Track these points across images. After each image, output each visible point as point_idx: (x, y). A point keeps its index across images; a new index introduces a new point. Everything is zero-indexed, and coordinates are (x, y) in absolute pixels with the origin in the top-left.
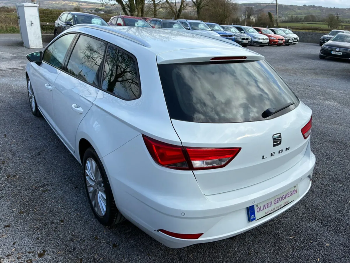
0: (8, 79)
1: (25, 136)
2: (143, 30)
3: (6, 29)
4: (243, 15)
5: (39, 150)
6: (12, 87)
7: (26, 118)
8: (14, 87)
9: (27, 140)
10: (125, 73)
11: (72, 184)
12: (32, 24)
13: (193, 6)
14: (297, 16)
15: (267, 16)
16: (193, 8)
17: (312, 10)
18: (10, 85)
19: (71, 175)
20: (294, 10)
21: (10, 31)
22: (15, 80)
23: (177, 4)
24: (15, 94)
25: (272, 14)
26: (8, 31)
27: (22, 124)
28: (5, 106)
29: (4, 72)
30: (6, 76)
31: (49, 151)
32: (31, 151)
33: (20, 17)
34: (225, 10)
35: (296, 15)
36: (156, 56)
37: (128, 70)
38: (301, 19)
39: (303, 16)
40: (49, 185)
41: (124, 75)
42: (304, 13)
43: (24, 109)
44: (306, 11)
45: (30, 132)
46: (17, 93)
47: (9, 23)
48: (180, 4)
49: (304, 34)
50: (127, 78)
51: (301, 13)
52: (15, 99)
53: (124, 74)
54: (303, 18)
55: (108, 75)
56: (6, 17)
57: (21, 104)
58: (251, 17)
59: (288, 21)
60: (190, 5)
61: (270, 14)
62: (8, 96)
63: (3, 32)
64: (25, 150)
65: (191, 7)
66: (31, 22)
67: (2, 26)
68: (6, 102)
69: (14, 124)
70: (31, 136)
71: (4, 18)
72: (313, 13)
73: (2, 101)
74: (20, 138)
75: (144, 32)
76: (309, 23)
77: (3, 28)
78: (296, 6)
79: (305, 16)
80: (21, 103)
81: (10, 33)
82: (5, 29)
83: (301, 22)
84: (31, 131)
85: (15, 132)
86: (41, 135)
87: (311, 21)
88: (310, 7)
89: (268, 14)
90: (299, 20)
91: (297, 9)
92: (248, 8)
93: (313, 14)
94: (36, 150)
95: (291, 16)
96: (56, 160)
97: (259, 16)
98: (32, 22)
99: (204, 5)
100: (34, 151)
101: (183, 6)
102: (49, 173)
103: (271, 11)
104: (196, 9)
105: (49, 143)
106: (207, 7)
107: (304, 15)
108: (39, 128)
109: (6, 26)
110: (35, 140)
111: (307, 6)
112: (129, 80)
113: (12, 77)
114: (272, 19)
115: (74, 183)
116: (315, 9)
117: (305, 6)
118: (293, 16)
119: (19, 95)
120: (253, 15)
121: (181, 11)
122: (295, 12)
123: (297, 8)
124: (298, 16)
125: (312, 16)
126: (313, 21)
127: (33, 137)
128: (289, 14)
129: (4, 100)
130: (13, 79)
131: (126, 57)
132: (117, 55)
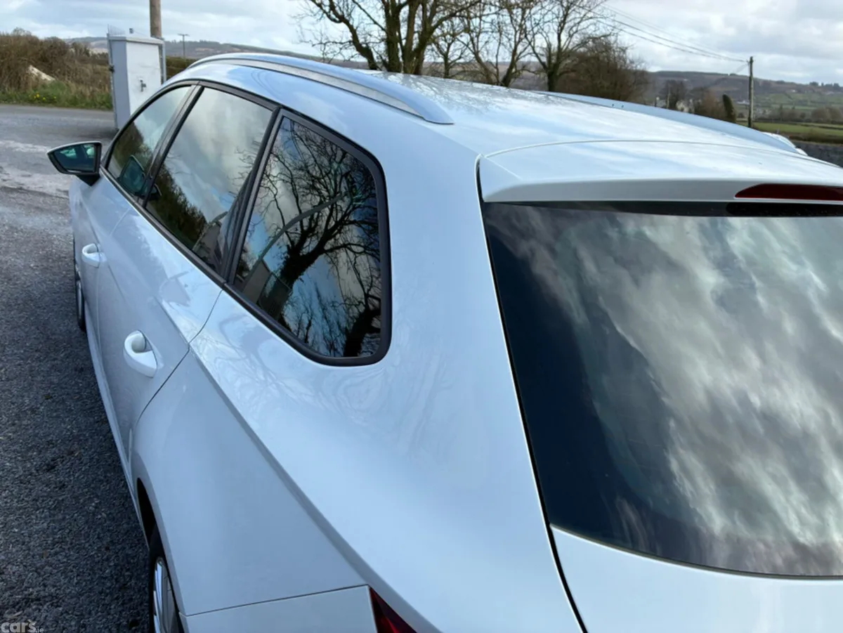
0: (49, 218)
1: (32, 396)
2: (419, 82)
3: (93, 100)
4: (658, 99)
5: (55, 452)
6: (51, 242)
7: (57, 337)
8: (56, 242)
9: (33, 411)
10: (346, 224)
11: (123, 604)
12: (143, 86)
13: (538, 72)
14: (794, 108)
15: (717, 103)
16: (538, 76)
17: (832, 95)
18: (48, 235)
19: (129, 563)
20: (786, 94)
21: (102, 105)
22: (66, 221)
23: (499, 66)
24: (54, 261)
25: (732, 100)
26: (95, 105)
27: (37, 355)
28: (12, 295)
29: (48, 200)
30: (49, 211)
31: (85, 459)
32: (30, 454)
33: (115, 69)
34: (616, 85)
35: (791, 104)
36: (478, 164)
37: (352, 218)
38: (803, 116)
39: (808, 109)
40: (46, 602)
41: (339, 232)
42: (812, 102)
43: (62, 306)
44: (816, 98)
45: (52, 383)
46: (60, 258)
47: (100, 87)
48: (508, 67)
49: (820, 149)
50: (349, 240)
51: (806, 101)
52: (48, 275)
53: (342, 228)
54: (810, 113)
55: (291, 230)
56: (96, 72)
57: (58, 292)
58: (679, 104)
59: (771, 120)
60: (533, 70)
61: (726, 100)
62: (32, 265)
63: (84, 105)
64: (13, 448)
65: (533, 72)
66: (141, 81)
67: (83, 91)
68: (18, 282)
69: (15, 351)
70: (48, 397)
71: (89, 74)
72: (833, 103)
73: (10, 280)
74: (13, 404)
75: (422, 85)
76: (824, 127)
77: (84, 96)
78: (792, 84)
79: (813, 108)
80: (60, 288)
81: (100, 109)
82: (88, 100)
83: (804, 124)
84: (56, 381)
85: (8, 380)
86: (81, 396)
87: (828, 122)
88: (828, 87)
89: (722, 100)
90: (798, 117)
91: (794, 91)
92: (673, 82)
93: (833, 106)
94: (47, 449)
95: (778, 106)
96: (97, 497)
97: (699, 103)
98: (144, 83)
99: (566, 70)
100: (40, 452)
101: (514, 70)
102: (58, 549)
103: (729, 92)
104: (546, 78)
105: (96, 425)
106: (573, 75)
107: (811, 106)
108: (82, 370)
109: (93, 91)
110: (55, 414)
111: (820, 84)
112: (354, 248)
113: (62, 214)
114: (732, 111)
115: (131, 600)
116: (839, 93)
117: (814, 84)
118: (784, 107)
119: (64, 263)
120: (683, 99)
121: (509, 81)
122: (790, 97)
123: (794, 88)
124: (797, 107)
125: (832, 111)
126: (833, 123)
127: (53, 402)
128: (775, 103)
129: (14, 276)
130: (62, 219)
131: (359, 179)
132: (333, 172)
